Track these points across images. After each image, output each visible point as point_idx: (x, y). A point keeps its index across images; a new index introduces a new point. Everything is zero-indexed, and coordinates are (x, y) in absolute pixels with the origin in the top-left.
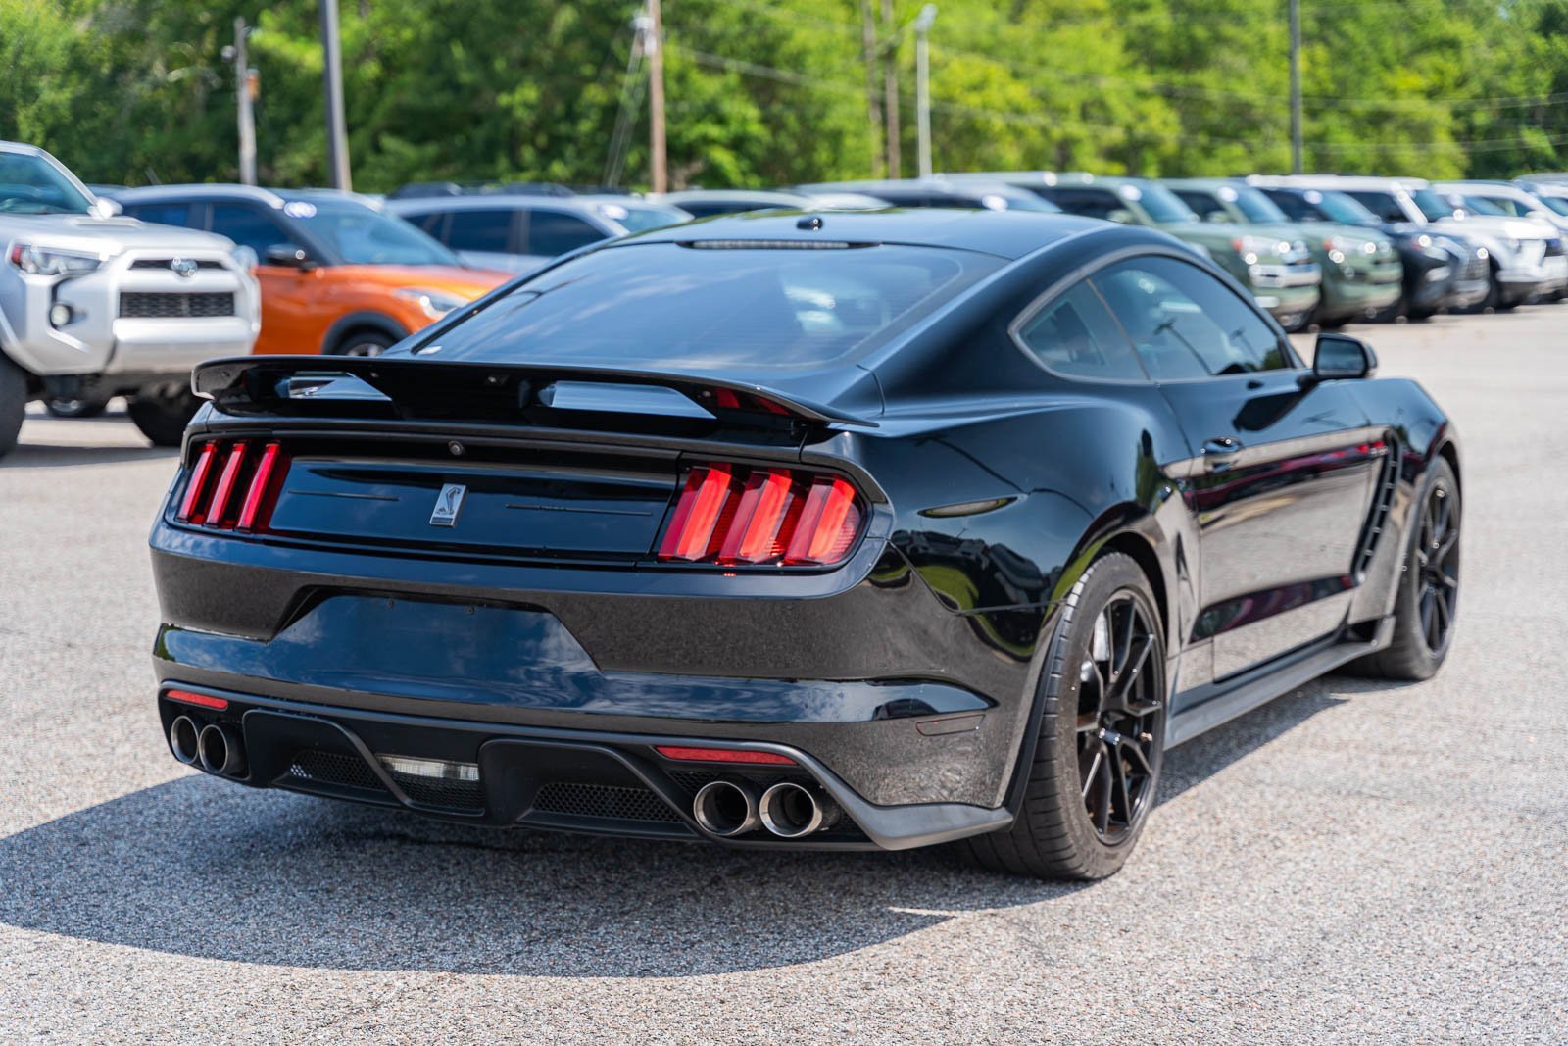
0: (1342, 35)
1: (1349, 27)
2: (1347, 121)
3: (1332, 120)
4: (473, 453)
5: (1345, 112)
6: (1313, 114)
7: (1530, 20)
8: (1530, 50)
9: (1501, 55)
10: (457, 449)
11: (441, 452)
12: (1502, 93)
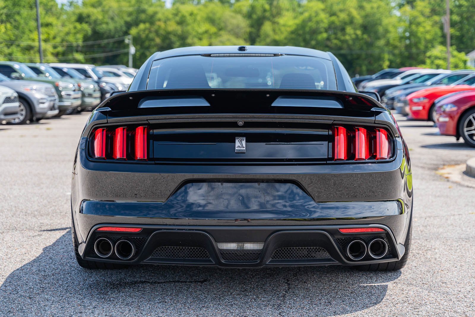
0: (15, 21)
1: (17, 18)
2: (19, 49)
3: (14, 49)
4: (247, 125)
5: (18, 46)
6: (8, 46)
7: (74, 18)
8: (75, 28)
9: (66, 29)
10: (241, 123)
11: (234, 125)
12: (67, 41)
